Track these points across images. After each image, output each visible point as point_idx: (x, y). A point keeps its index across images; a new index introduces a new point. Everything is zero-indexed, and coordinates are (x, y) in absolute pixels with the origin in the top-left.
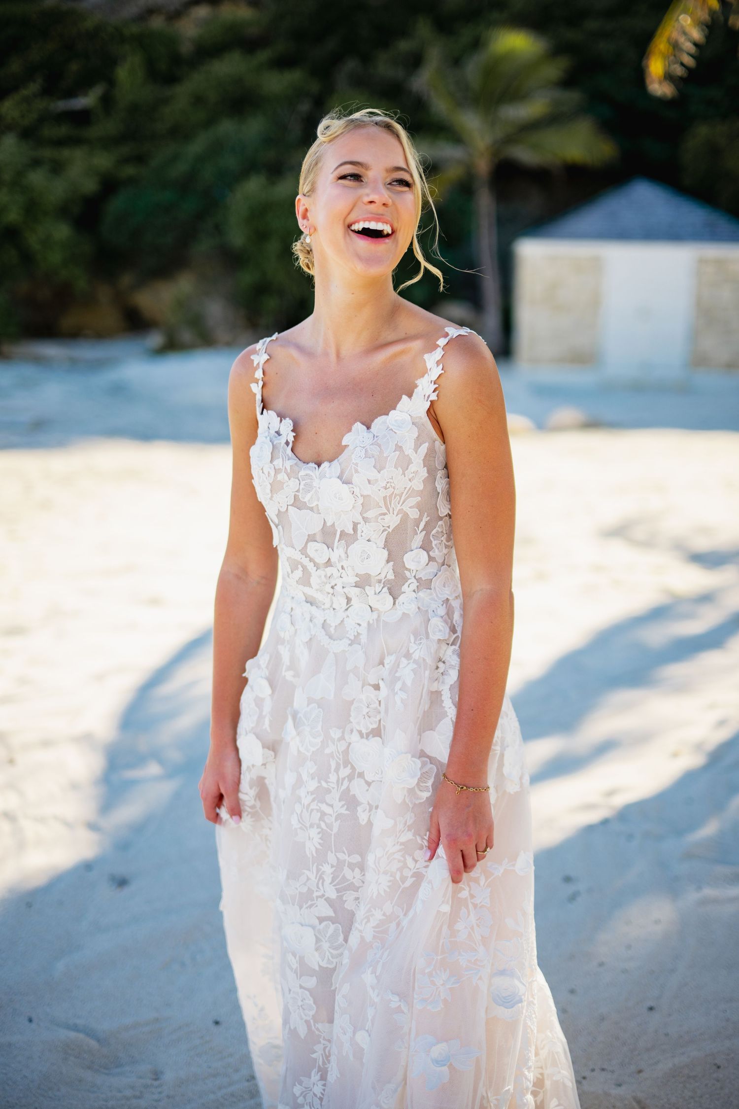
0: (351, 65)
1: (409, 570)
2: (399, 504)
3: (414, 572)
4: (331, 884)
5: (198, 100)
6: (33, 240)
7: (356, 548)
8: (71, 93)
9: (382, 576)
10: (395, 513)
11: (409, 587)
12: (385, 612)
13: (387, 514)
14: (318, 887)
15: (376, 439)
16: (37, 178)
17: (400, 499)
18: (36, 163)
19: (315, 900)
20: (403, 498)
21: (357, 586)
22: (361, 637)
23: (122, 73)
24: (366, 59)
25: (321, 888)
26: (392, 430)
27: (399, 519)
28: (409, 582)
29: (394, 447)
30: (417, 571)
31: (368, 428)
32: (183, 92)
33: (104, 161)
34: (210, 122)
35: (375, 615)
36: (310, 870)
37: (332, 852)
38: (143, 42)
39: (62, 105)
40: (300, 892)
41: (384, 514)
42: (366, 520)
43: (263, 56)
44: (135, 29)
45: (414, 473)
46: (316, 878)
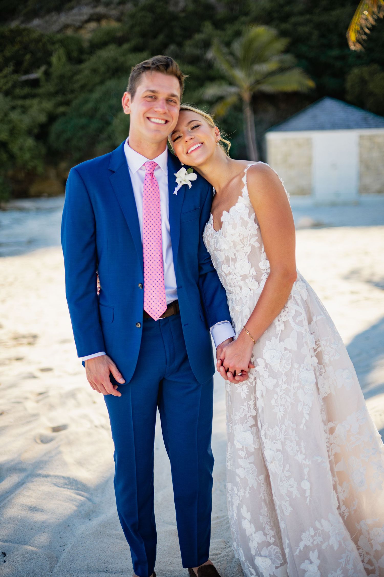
0: (173, 47)
1: (263, 270)
2: (248, 241)
3: (265, 270)
4: (253, 409)
5: (94, 71)
6: (15, 148)
7: (238, 264)
8: (27, 72)
9: (251, 274)
10: (248, 246)
11: (264, 277)
12: (256, 290)
13: (244, 247)
14: (248, 412)
15: (232, 216)
16: (14, 116)
17: (248, 239)
18: (13, 108)
19: (248, 418)
20: (249, 239)
21: (242, 280)
22: (247, 302)
23: (54, 59)
24: (180, 45)
25: (250, 413)
26: (237, 211)
27: (251, 248)
28: (264, 275)
29: (239, 218)
30: (267, 270)
31: (228, 212)
32: (86, 67)
33: (48, 105)
34: (102, 82)
35: (252, 292)
36: (244, 406)
37: (253, 395)
38: (62, 42)
39: (24, 78)
40: (241, 417)
41: (243, 247)
42: (237, 251)
43: (126, 46)
44: (59, 36)
45: (251, 227)
46: (247, 408)
